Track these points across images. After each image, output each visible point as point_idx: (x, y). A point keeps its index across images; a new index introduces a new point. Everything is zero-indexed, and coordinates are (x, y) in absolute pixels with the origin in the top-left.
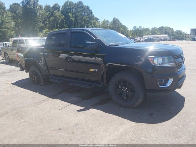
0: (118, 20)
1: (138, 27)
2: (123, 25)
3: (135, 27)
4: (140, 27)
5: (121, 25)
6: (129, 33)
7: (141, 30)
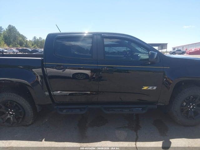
0: (15, 28)
1: (38, 38)
2: (21, 34)
3: (35, 38)
4: (40, 38)
5: (19, 34)
6: (28, 43)
7: (41, 41)
